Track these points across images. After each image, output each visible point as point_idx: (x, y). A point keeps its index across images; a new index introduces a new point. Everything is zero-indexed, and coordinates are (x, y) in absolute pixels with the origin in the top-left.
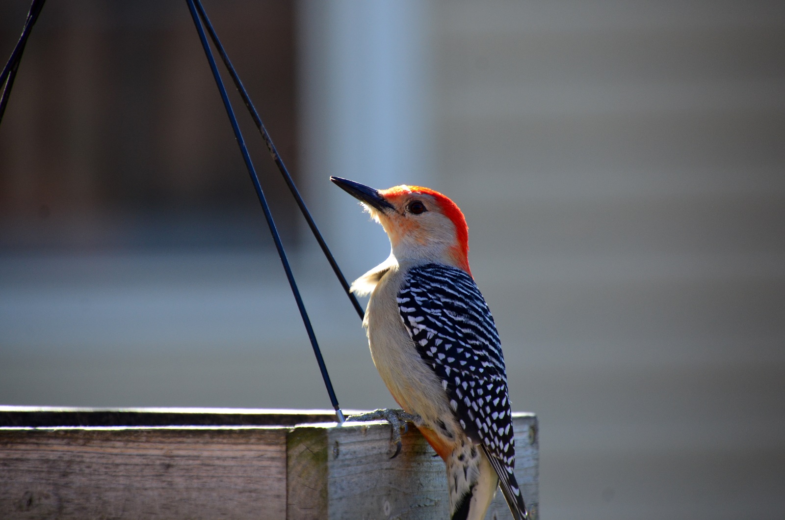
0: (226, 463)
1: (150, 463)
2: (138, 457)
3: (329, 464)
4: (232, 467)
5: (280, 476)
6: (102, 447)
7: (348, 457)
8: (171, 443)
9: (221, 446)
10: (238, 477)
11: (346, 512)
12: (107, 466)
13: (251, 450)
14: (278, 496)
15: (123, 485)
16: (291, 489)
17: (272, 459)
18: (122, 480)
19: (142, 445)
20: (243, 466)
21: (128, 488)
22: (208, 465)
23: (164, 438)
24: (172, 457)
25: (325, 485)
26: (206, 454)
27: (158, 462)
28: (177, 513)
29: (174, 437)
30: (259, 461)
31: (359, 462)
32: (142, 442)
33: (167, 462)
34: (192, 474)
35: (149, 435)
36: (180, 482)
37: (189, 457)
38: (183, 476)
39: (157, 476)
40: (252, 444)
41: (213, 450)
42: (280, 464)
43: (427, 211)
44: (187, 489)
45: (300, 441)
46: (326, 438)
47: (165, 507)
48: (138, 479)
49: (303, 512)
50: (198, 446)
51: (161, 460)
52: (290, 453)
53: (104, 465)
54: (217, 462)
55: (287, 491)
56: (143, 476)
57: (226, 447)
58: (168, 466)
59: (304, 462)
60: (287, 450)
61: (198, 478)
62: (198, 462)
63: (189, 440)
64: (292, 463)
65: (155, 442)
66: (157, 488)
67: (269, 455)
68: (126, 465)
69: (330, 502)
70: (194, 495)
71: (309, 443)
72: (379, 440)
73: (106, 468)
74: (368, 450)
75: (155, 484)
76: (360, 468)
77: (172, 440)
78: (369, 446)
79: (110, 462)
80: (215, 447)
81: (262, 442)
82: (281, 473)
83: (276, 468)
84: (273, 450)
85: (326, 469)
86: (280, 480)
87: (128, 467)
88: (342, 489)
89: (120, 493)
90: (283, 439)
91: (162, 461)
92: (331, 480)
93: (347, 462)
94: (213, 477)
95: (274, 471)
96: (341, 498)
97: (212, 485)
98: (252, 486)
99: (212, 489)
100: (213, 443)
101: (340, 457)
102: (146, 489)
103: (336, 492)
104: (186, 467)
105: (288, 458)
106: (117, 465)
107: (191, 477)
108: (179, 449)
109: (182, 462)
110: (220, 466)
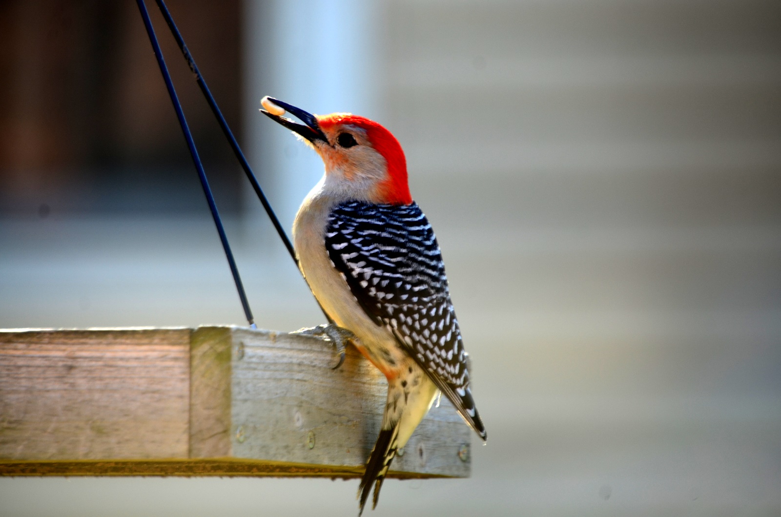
0: (129, 364)
1: (53, 365)
2: (40, 359)
3: (233, 363)
4: (135, 367)
5: (183, 376)
6: (4, 349)
7: (254, 360)
8: (73, 344)
9: (124, 347)
10: (141, 378)
11: (251, 415)
12: (9, 368)
13: (154, 351)
14: (181, 397)
15: (25, 387)
16: (194, 388)
17: (176, 359)
18: (24, 383)
19: (45, 346)
20: (146, 367)
21: (29, 390)
22: (111, 366)
23: (67, 339)
24: (74, 358)
25: (229, 384)
26: (109, 355)
27: (60, 364)
28: (79, 415)
29: (77, 338)
30: (163, 361)
31: (267, 368)
32: (44, 344)
33: (69, 363)
34: (94, 375)
35: (52, 336)
36: (82, 384)
37: (91, 359)
38: (85, 377)
39: (59, 377)
40: (156, 344)
41: (116, 351)
42: (183, 364)
43: (357, 144)
44: (90, 390)
45: (203, 341)
46: (229, 337)
47: (67, 409)
48: (40, 381)
49: (206, 412)
50: (102, 347)
51: (63, 361)
52: (194, 352)
53: (6, 368)
54: (120, 363)
55: (191, 391)
56: (45, 378)
57: (130, 348)
58: (71, 368)
59: (208, 362)
60: (191, 349)
61: (101, 379)
62: (100, 363)
63: (91, 341)
64: (195, 362)
65: (58, 344)
66: (59, 390)
67: (173, 355)
68: (28, 366)
69: (234, 402)
70: (97, 396)
71: (212, 342)
72: (291, 349)
73: (8, 370)
74: (277, 357)
75: (57, 386)
76: (267, 374)
77: (75, 341)
78: (279, 353)
79: (12, 363)
80: (117, 348)
81: (165, 342)
82: (184, 373)
83: (178, 369)
84: (176, 350)
85: (229, 369)
86: (183, 380)
87: (30, 369)
88: (247, 392)
89: (21, 396)
90: (186, 339)
91: (65, 363)
92: (234, 381)
93: (253, 366)
94: (116, 378)
95: (177, 371)
96: (245, 401)
97: (115, 386)
98: (156, 387)
99: (115, 391)
100: (115, 344)
101: (245, 359)
102: (48, 391)
103: (240, 393)
104: (89, 369)
105: (191, 359)
106: (19, 367)
107: (94, 379)
108: (82, 350)
109: (85, 364)
110: (123, 367)
